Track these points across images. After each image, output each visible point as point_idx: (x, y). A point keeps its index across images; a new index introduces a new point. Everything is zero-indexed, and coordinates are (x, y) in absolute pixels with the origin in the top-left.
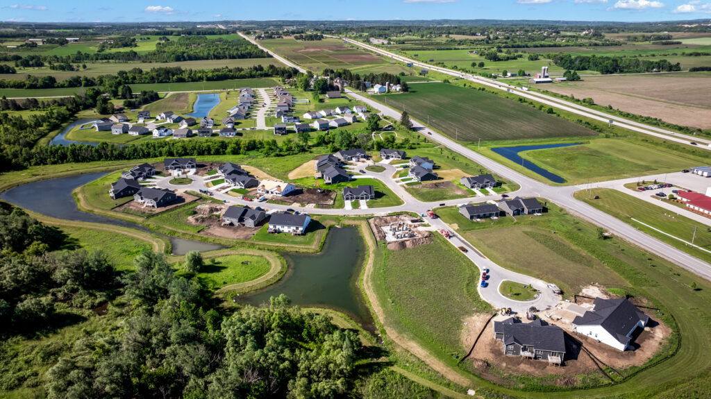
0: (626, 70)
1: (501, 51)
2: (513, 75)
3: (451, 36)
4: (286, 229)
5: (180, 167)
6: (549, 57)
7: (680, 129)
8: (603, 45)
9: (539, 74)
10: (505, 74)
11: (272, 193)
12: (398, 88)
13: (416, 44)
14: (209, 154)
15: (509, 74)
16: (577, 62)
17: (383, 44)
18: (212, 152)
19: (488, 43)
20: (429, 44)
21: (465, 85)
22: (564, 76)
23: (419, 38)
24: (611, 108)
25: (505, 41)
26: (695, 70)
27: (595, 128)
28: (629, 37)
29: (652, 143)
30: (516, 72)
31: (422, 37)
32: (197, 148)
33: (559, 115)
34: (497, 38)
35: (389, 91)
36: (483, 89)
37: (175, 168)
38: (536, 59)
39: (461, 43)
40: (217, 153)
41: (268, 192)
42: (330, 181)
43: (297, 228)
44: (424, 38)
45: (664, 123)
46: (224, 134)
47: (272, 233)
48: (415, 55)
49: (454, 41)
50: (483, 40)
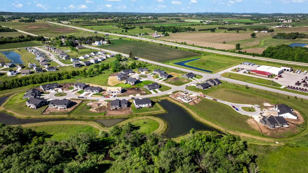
0: (180, 31)
1: (126, 25)
2: (143, 35)
3: (98, 19)
4: (144, 106)
5: (51, 88)
6: (146, 27)
7: (222, 50)
8: (160, 22)
9: (154, 34)
10: (140, 34)
11: (115, 92)
12: (105, 43)
13: (85, 23)
14: (55, 80)
15: (141, 35)
16: (162, 29)
17: (69, 23)
18: (57, 79)
19: (116, 22)
20: (90, 23)
21: (131, 40)
22: (163, 35)
23: (83, 20)
24: (193, 45)
25: (122, 21)
26: (200, 30)
27: (198, 52)
28: (167, 19)
29: (220, 56)
30: (144, 34)
31: (85, 20)
32: (48, 78)
33: (180, 49)
34: (118, 20)
35: (103, 44)
36: (141, 41)
37: (49, 89)
38: (142, 28)
39: (105, 22)
40: (59, 79)
41: (113, 92)
42: (134, 84)
43: (149, 104)
44: (86, 20)
45: (215, 49)
46: (50, 70)
47: (139, 108)
48: (91, 28)
49: (100, 21)
50: (112, 21)
